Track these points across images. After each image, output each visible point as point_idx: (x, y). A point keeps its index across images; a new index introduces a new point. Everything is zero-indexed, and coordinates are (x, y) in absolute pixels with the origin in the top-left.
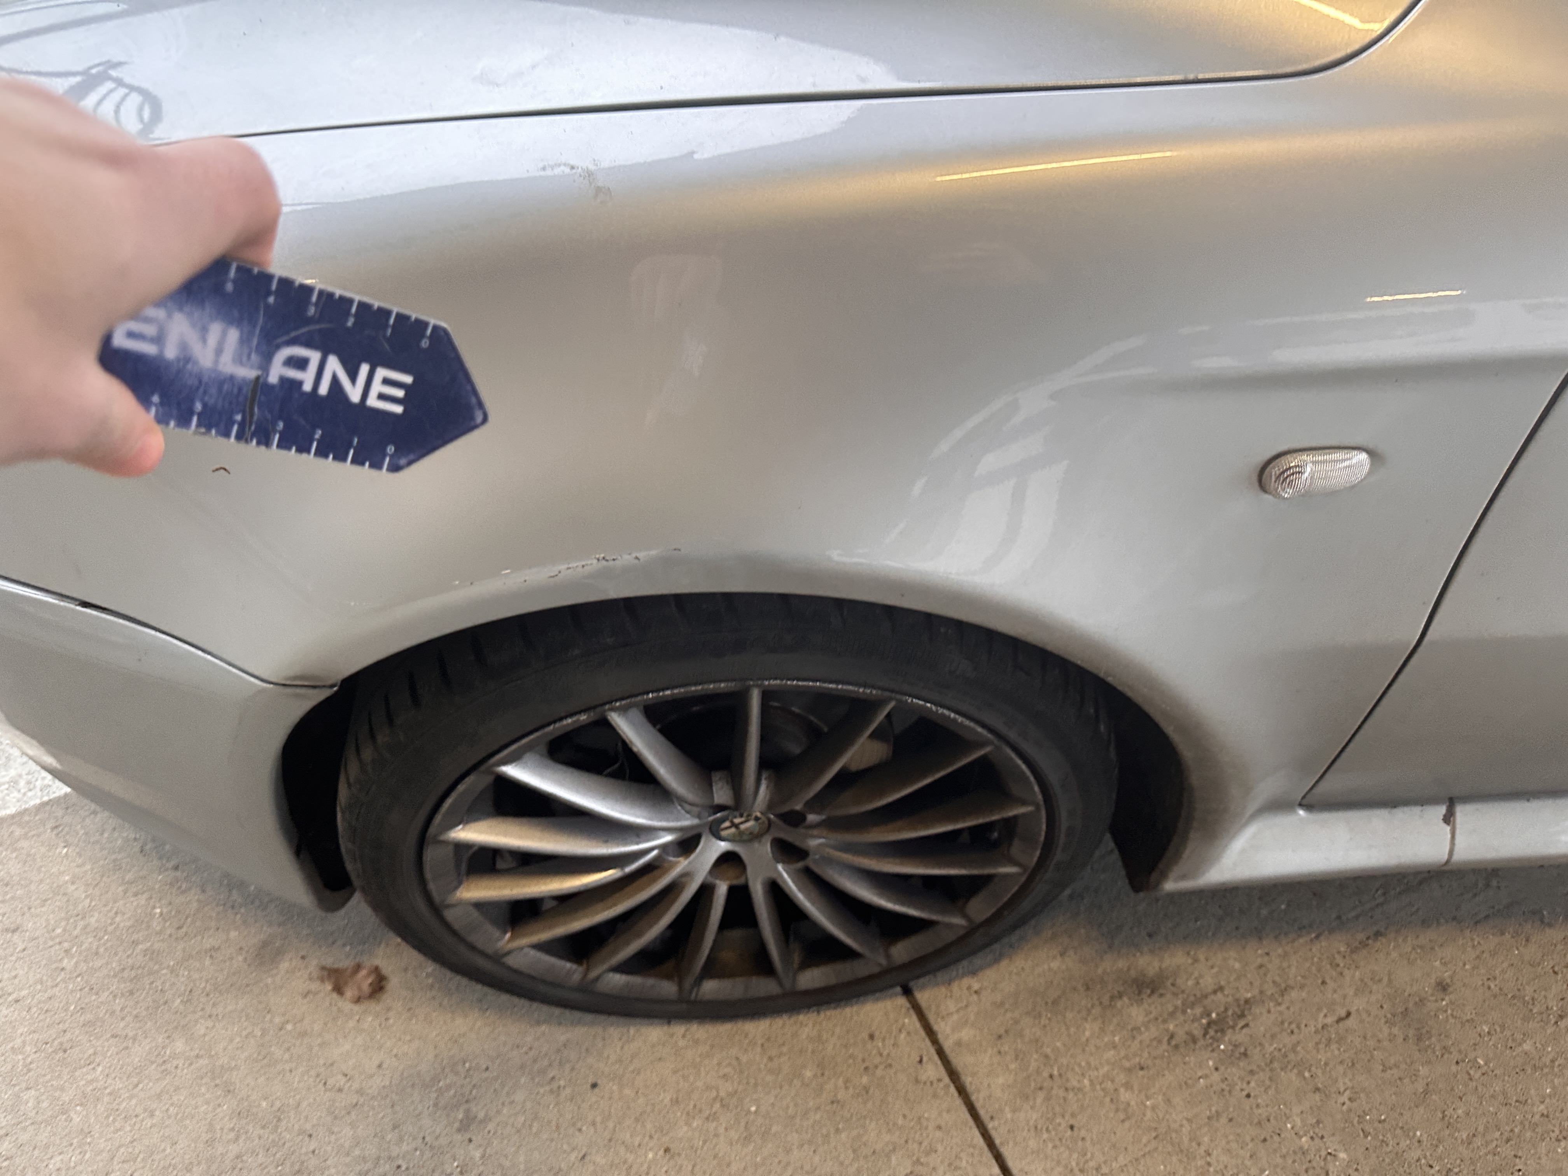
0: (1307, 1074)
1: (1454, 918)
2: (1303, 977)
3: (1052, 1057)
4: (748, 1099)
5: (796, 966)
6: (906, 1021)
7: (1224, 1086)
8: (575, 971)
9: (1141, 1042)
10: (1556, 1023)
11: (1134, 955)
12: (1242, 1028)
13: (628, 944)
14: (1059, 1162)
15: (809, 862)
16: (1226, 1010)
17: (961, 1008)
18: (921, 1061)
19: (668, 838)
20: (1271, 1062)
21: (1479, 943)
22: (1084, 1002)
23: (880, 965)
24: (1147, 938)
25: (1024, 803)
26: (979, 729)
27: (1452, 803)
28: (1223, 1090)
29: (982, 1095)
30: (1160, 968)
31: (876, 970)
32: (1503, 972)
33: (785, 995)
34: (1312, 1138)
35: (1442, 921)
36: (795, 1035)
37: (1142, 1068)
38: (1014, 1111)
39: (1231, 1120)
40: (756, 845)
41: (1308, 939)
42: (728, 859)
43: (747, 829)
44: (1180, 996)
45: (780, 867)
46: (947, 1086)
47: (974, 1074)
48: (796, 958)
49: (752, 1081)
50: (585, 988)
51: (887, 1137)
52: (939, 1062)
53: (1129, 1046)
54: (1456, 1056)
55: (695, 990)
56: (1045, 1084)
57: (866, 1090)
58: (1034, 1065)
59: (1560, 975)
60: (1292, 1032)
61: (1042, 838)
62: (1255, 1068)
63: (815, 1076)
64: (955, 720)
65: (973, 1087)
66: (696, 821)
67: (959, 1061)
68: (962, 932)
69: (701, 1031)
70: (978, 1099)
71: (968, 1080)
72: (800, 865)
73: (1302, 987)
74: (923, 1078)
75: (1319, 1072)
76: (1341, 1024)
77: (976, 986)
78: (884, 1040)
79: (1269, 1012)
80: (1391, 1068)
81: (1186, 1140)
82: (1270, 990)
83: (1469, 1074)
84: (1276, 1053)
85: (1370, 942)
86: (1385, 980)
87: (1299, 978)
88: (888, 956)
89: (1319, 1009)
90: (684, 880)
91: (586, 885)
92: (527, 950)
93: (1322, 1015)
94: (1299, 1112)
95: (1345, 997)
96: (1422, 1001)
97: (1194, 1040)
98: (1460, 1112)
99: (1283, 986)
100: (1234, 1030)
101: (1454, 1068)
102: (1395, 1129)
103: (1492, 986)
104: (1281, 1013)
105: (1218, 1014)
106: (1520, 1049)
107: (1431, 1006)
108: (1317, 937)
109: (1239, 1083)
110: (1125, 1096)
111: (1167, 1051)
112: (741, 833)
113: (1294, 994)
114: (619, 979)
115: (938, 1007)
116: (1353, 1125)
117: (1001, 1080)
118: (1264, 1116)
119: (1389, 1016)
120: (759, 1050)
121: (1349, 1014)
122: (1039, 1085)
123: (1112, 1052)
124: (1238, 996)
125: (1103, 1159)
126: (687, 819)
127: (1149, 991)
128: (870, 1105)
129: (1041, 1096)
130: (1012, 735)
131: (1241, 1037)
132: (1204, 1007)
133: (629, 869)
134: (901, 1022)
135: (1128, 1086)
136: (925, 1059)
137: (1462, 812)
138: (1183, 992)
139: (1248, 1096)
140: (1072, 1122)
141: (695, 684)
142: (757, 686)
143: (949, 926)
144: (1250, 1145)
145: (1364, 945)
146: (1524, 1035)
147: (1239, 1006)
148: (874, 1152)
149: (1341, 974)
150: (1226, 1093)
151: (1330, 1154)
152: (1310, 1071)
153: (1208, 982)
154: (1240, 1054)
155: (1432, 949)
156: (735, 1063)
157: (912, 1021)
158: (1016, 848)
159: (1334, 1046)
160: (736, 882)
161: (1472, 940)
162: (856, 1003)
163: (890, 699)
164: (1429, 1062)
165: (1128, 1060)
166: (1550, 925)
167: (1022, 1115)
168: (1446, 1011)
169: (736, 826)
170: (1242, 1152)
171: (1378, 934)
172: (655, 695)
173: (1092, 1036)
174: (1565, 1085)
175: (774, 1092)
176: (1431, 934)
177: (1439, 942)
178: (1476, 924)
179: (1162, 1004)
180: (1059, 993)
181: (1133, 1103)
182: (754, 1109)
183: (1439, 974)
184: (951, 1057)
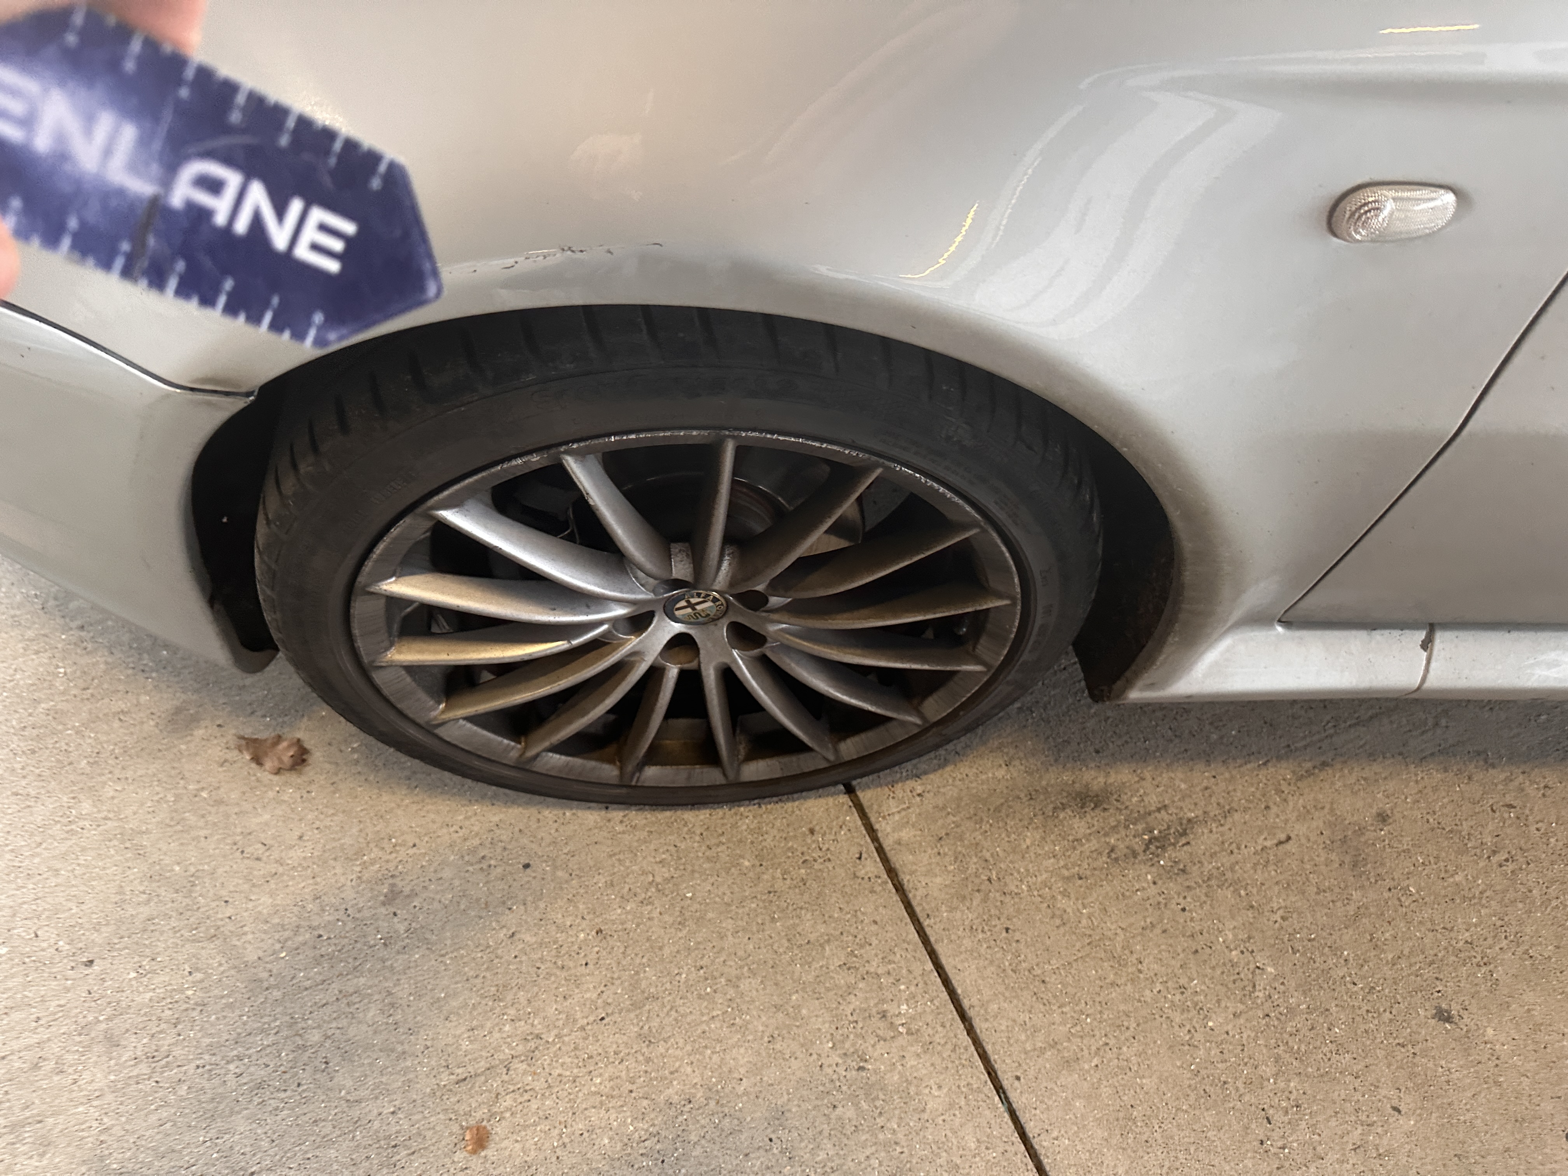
0: (1243, 893)
1: (1400, 754)
2: (1247, 800)
3: (991, 861)
4: (684, 885)
5: (741, 757)
6: (848, 818)
7: (1161, 899)
8: (513, 748)
9: (1081, 852)
10: (1489, 857)
11: (1081, 770)
12: (1183, 845)
13: (570, 722)
14: (992, 962)
15: (767, 650)
16: (1169, 828)
17: (903, 809)
18: (860, 858)
19: (620, 611)
20: (1209, 879)
21: (1422, 778)
22: (1026, 810)
23: (827, 760)
24: (1094, 754)
25: (1000, 596)
26: (968, 508)
27: (1432, 629)
28: (1159, 903)
29: (921, 892)
30: (1105, 783)
31: (823, 765)
32: (1443, 807)
33: (729, 785)
34: (1242, 952)
35: (1388, 755)
36: (734, 826)
37: (1080, 878)
38: (952, 909)
39: (1164, 931)
40: (712, 627)
41: (1256, 765)
42: (680, 642)
43: (703, 610)
44: (1124, 812)
45: (735, 653)
46: (886, 883)
47: (912, 873)
48: (742, 750)
49: (689, 868)
50: (522, 766)
51: (822, 929)
52: (878, 859)
53: (1069, 856)
54: (1388, 883)
55: (637, 775)
56: (983, 887)
57: (804, 882)
58: (972, 869)
59: (1498, 814)
60: (1232, 852)
61: (1013, 636)
62: (1193, 884)
63: (753, 866)
64: (943, 495)
65: (911, 885)
66: (651, 596)
67: (898, 860)
68: (916, 731)
69: (639, 818)
70: (915, 896)
71: (905, 878)
72: (756, 652)
73: (1246, 810)
74: (862, 873)
75: (1255, 891)
76: (1280, 847)
77: (919, 790)
78: (824, 835)
79: (1211, 831)
80: (1324, 891)
81: (1119, 949)
82: (1214, 811)
83: (1400, 901)
84: (1215, 872)
85: (1317, 771)
86: (1328, 806)
87: (1243, 801)
88: (836, 751)
89: (1260, 832)
90: (632, 659)
91: (530, 654)
92: (461, 722)
93: (1263, 837)
94: (1232, 927)
95: (1286, 821)
96: (1361, 831)
97: (1135, 854)
98: (1387, 935)
99: (1227, 807)
100: (1175, 847)
101: (1386, 895)
102: (1323, 948)
103: (1431, 820)
104: (1222, 835)
105: (1160, 832)
106: (1451, 880)
107: (1370, 835)
108: (1265, 764)
109: (1176, 897)
110: (1062, 903)
111: (1107, 863)
112: (697, 614)
113: (1237, 816)
114: (558, 759)
115: (880, 806)
116: (1283, 943)
117: (938, 880)
118: (1198, 928)
119: (1328, 842)
120: (697, 838)
121: (1289, 838)
122: (976, 888)
123: (1052, 860)
124: (1181, 815)
125: (1036, 961)
126: (643, 592)
127: (1092, 805)
128: (806, 897)
129: (978, 897)
130: (1001, 515)
131: (1181, 854)
132: (1147, 823)
133: (576, 642)
134: (841, 818)
135: (1065, 894)
136: (864, 856)
137: (1442, 639)
138: (1127, 808)
139: (1184, 910)
140: (1008, 924)
141: (664, 429)
142: (733, 437)
143: (903, 723)
144: (1182, 955)
145: (1309, 773)
146: (1457, 867)
147: (1181, 824)
148: (809, 942)
149: (1285, 800)
150: (1162, 906)
151: (1258, 968)
152: (1246, 889)
153: (1153, 801)
154: (1179, 870)
155: (1377, 781)
156: (672, 848)
157: (853, 819)
158: (983, 647)
159: (1271, 868)
160: (687, 666)
161: (1416, 775)
162: (798, 799)
163: (876, 466)
164: (1362, 887)
165: (1068, 869)
166: (1493, 766)
167: (958, 915)
168: (1384, 841)
169: (692, 606)
170: (1173, 962)
171: (1324, 764)
172: (617, 438)
173: (1033, 844)
174: (1491, 916)
175: (711, 880)
176: (1376, 767)
177: (1383, 776)
178: (1421, 760)
179: (1104, 818)
180: (1002, 800)
181: (1069, 910)
182: (689, 895)
183: (1381, 805)
184: (891, 855)
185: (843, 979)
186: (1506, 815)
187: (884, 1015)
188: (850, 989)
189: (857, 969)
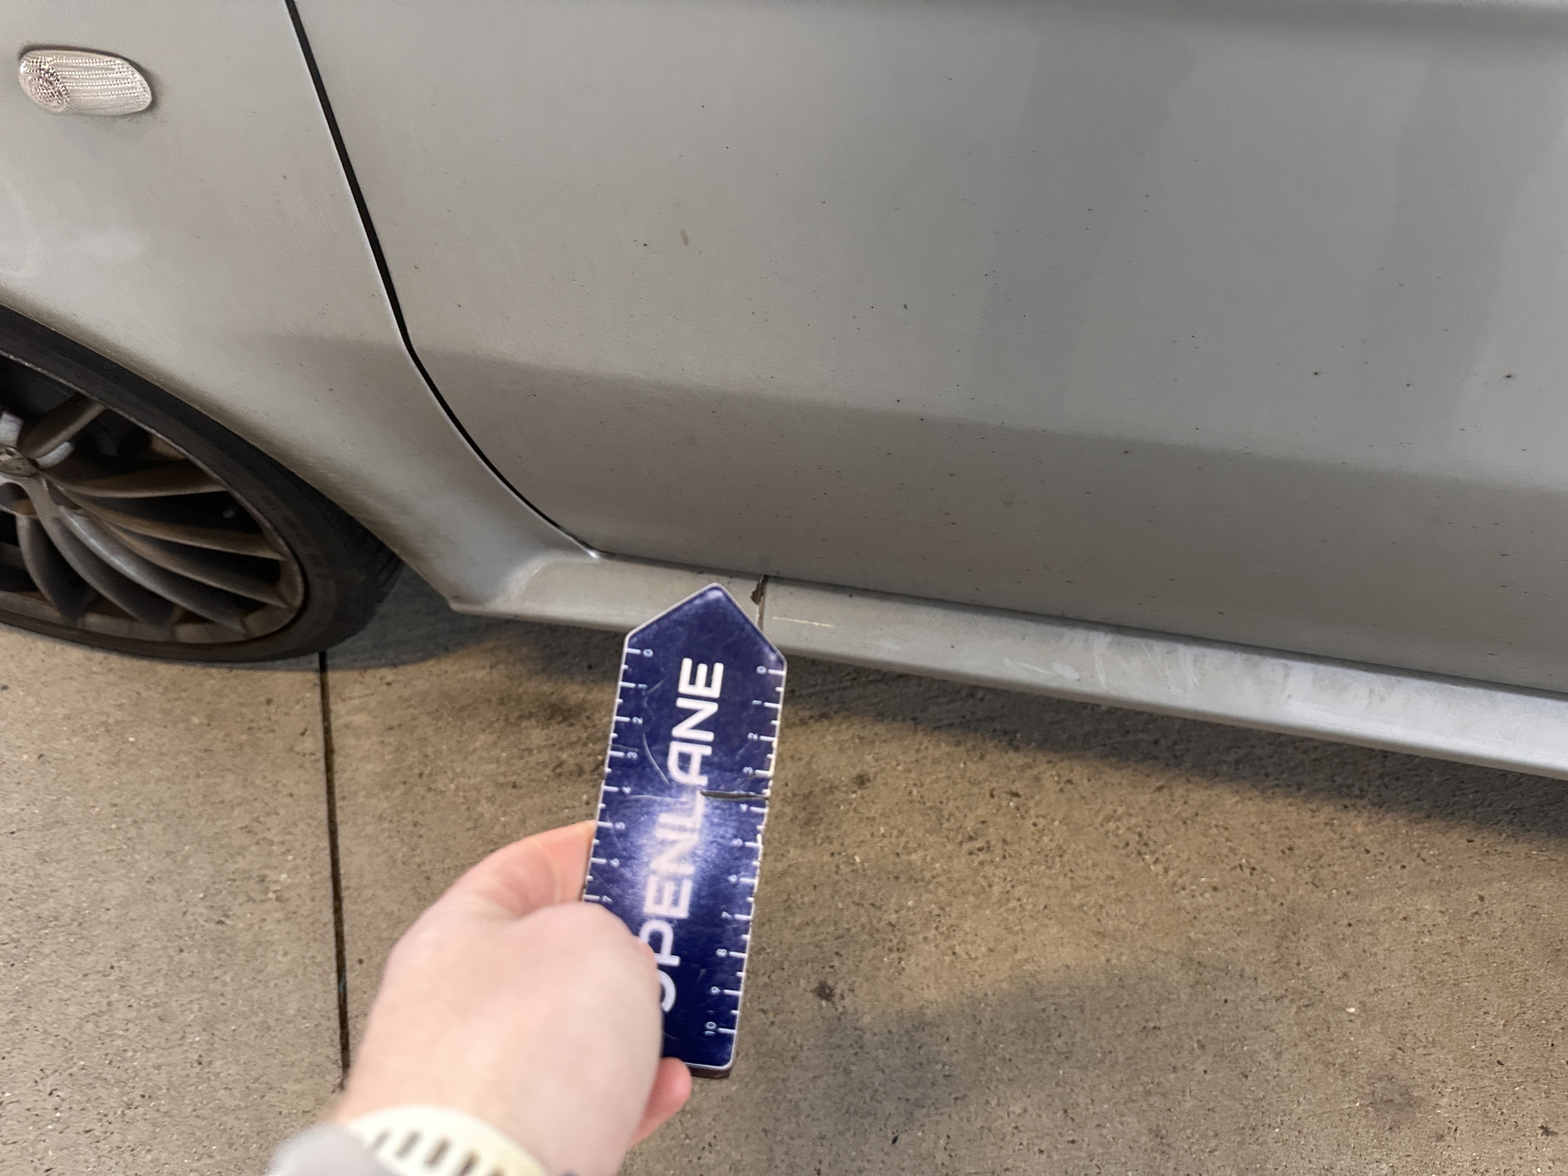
1: (914, 719)
3: (432, 757)
4: (131, 730)
6: (308, 695)
9: (527, 763)
10: (961, 843)
14: (386, 851)
18: (304, 733)
21: (927, 748)
23: (240, 633)
27: (765, 581)
29: (346, 775)
32: (936, 781)
35: (900, 718)
36: (199, 684)
37: (514, 787)
38: (368, 796)
45: (63, 511)
46: (318, 759)
47: (347, 756)
49: (142, 715)
51: (239, 792)
52: (321, 739)
53: (513, 764)
54: (835, 848)
56: (410, 781)
57: (241, 746)
58: (409, 760)
59: (996, 799)
61: (269, 525)
63: (201, 724)
67: (341, 741)
71: (340, 760)
74: (298, 748)
77: (390, 678)
78: (278, 707)
85: (812, 721)
96: (832, 789)
97: (581, 772)
98: (806, 899)
103: (915, 792)
106: (907, 857)
107: (839, 795)
110: (484, 807)
111: (548, 777)
115: (344, 689)
117: (370, 767)
119: (789, 794)
120: (161, 690)
122: (403, 780)
123: (493, 765)
125: (430, 857)
127: (560, 719)
128: (238, 760)
129: (402, 788)
134: (302, 694)
135: (491, 800)
136: (308, 732)
140: (418, 819)
145: (803, 722)
146: (919, 845)
148: (222, 801)
155: (873, 742)
156: (134, 696)
157: (315, 697)
161: (921, 743)
164: (804, 846)
165: (505, 776)
166: (1017, 749)
167: (374, 801)
168: (851, 804)
171: (824, 716)
173: (481, 747)
174: (932, 902)
175: (157, 729)
176: (880, 728)
177: (883, 738)
178: (935, 728)
179: (567, 733)
180: (470, 701)
181: (487, 816)
182: (132, 739)
183: (866, 767)
184: (334, 734)
185: (239, 839)
186: (1004, 803)
187: (262, 879)
188: (241, 851)
189: (255, 833)
